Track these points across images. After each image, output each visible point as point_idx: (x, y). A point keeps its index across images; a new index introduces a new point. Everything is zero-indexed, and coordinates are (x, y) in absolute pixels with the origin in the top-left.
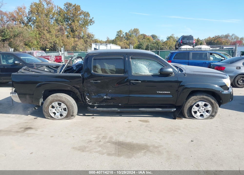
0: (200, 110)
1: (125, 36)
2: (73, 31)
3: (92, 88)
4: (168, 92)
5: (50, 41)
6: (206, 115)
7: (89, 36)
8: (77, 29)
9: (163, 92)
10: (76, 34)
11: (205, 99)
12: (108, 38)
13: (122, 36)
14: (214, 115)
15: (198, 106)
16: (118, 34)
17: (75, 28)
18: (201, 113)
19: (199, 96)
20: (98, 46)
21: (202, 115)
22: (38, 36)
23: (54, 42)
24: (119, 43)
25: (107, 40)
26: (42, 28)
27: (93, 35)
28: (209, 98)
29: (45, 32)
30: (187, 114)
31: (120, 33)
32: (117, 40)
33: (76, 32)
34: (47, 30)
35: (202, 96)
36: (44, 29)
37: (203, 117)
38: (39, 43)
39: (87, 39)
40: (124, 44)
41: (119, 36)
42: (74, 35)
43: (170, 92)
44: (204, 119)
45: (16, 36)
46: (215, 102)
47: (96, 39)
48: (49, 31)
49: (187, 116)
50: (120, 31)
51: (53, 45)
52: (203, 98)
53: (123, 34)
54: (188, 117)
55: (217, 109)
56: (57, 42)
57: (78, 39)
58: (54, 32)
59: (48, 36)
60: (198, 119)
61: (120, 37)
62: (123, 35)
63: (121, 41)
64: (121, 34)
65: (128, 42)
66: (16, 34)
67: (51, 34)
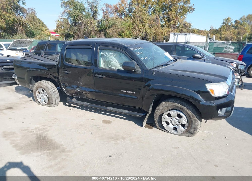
0: (172, 121)
1: (234, 24)
2: (169, 20)
3: (66, 79)
4: (133, 93)
5: (142, 31)
6: (181, 129)
7: (186, 25)
8: (173, 18)
9: (128, 92)
10: (171, 24)
11: (179, 107)
12: (212, 27)
13: (229, 24)
14: (192, 132)
15: (169, 115)
16: (225, 22)
17: (171, 17)
18: (175, 126)
19: (171, 103)
20: (176, 36)
21: (175, 129)
22: (131, 26)
23: (145, 32)
24: (224, 32)
25: (210, 30)
26: (136, 18)
27: (190, 24)
28: (184, 108)
29: (138, 22)
30: (158, 123)
31: (227, 20)
32: (222, 29)
33: (172, 22)
34: (140, 20)
35: (174, 104)
36: (137, 19)
37: (177, 132)
38: (131, 34)
39: (182, 29)
40: (229, 34)
41: (226, 24)
42: (169, 25)
43: (134, 93)
44: (177, 135)
45: (110, 27)
46: (193, 115)
47: (193, 28)
48: (143, 21)
49: (158, 126)
50: (228, 19)
51: (145, 35)
52: (176, 106)
53: (231, 22)
54: (159, 128)
55: (196, 124)
56: (149, 32)
57: (172, 29)
58: (147, 22)
59: (140, 26)
60: (170, 133)
61: (226, 26)
62: (231, 24)
63: (227, 31)
64: (228, 22)
65: (236, 31)
66: (110, 25)
67: (144, 24)
